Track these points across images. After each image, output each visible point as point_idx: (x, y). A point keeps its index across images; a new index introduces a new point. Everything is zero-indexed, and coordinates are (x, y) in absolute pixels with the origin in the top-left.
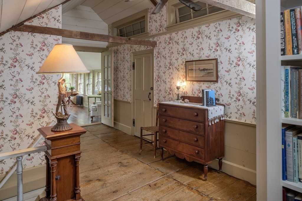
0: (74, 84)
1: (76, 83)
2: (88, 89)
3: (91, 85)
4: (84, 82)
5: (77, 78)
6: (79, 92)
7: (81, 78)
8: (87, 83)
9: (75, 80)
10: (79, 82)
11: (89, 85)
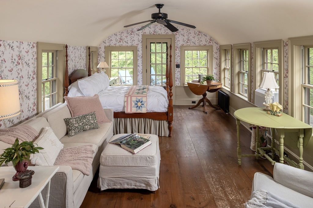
0: (214, 69)
1: (218, 68)
2: (239, 83)
3: (246, 75)
4: (232, 67)
5: (220, 59)
6: (223, 85)
7: (226, 60)
8: (237, 69)
9: (216, 62)
10: (223, 66)
11: (241, 76)
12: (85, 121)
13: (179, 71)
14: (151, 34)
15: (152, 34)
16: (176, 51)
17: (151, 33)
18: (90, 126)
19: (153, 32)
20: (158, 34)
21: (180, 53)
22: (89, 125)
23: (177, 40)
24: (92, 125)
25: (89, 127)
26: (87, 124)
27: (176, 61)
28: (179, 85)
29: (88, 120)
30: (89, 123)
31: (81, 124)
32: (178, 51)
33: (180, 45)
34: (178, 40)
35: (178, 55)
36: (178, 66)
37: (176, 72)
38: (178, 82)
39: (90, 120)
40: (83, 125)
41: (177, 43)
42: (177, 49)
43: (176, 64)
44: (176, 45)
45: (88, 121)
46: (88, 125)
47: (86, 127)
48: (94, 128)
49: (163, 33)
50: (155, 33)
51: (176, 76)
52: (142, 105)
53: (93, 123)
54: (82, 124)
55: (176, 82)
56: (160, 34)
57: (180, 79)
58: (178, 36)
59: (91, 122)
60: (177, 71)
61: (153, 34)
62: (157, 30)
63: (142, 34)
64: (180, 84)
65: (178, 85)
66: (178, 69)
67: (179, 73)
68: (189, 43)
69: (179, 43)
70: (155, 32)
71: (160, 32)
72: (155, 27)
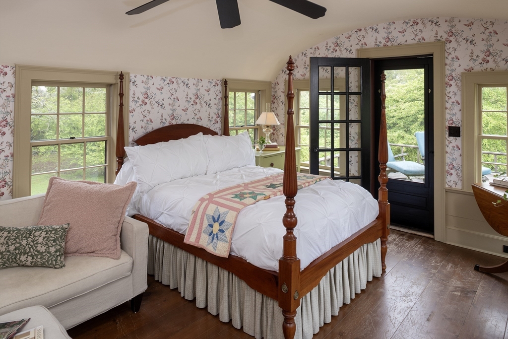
12: (24, 242)
13: (458, 147)
14: (378, 45)
15: (382, 45)
16: (448, 89)
17: (378, 43)
18: (33, 258)
19: (383, 42)
20: (396, 44)
21: (459, 93)
22: (32, 255)
23: (450, 57)
24: (39, 257)
25: (30, 259)
26: (28, 250)
27: (448, 117)
28: (459, 187)
29: (33, 242)
30: (32, 250)
31: (12, 248)
32: (454, 88)
33: (460, 70)
34: (453, 55)
35: (453, 99)
36: (455, 132)
37: (448, 149)
38: (454, 178)
39: (37, 243)
40: (17, 251)
41: (450, 65)
42: (451, 82)
43: (447, 124)
44: (448, 73)
45: (32, 244)
46: (28, 253)
47: (23, 258)
48: (43, 266)
49: (410, 42)
50: (389, 44)
51: (448, 161)
52: (219, 233)
53: (43, 252)
54: (15, 249)
55: (449, 178)
56: (403, 43)
57: (462, 171)
58: (453, 44)
59: (38, 248)
60: (451, 146)
61: (385, 45)
62: (395, 34)
63: (359, 47)
64: (460, 183)
65: (454, 187)
66: (454, 141)
67: (457, 153)
68: (491, 65)
69: (456, 64)
70: (388, 39)
71: (401, 39)
72: (388, 29)
